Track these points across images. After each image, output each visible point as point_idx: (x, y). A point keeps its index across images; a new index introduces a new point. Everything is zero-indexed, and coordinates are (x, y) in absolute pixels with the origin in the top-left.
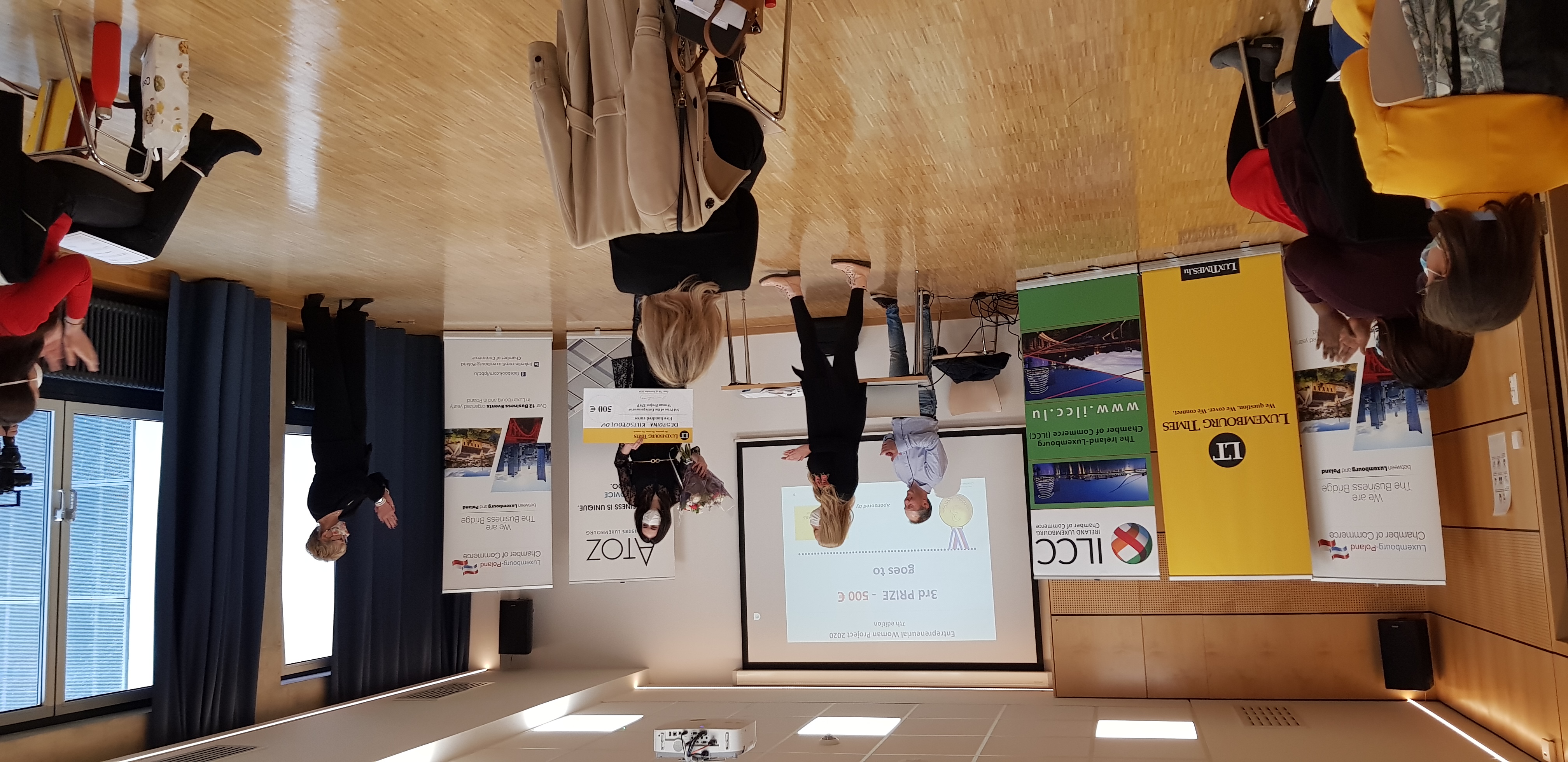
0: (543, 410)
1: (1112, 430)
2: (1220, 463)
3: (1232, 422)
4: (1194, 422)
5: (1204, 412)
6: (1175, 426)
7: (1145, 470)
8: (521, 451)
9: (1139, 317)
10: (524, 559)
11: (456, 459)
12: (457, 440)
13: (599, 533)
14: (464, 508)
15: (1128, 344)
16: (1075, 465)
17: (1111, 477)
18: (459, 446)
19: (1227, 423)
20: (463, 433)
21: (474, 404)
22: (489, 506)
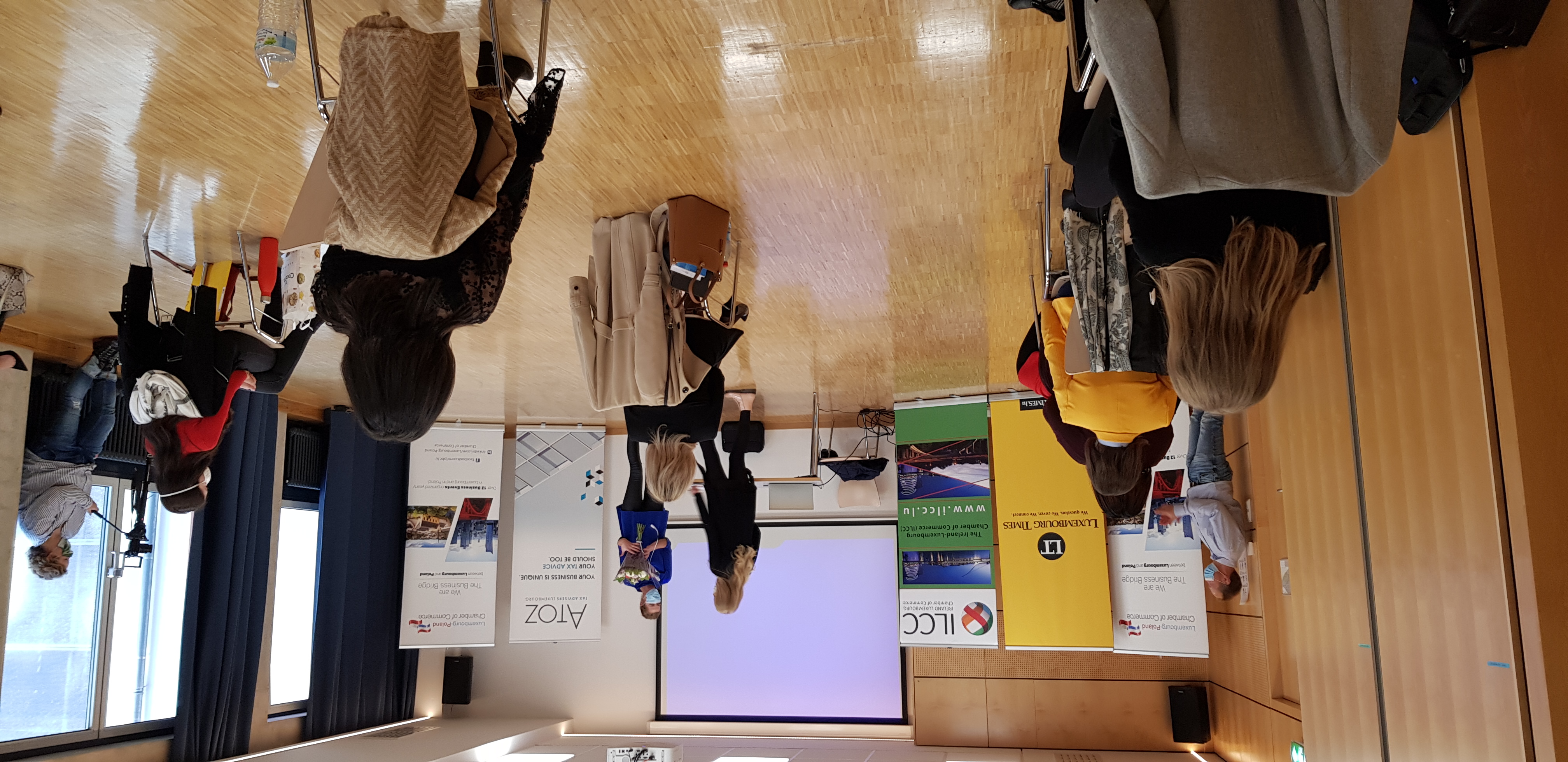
0: (493, 492)
1: (965, 527)
2: (1046, 556)
3: (1055, 524)
4: (1027, 523)
5: (1035, 515)
6: (1013, 525)
7: (988, 560)
8: (473, 526)
9: (987, 437)
10: (470, 620)
11: (416, 532)
12: (418, 515)
13: (536, 599)
14: (421, 574)
15: (979, 458)
16: (935, 554)
17: (963, 564)
18: (420, 521)
19: (1052, 524)
20: (423, 509)
21: (434, 485)
22: (443, 574)
